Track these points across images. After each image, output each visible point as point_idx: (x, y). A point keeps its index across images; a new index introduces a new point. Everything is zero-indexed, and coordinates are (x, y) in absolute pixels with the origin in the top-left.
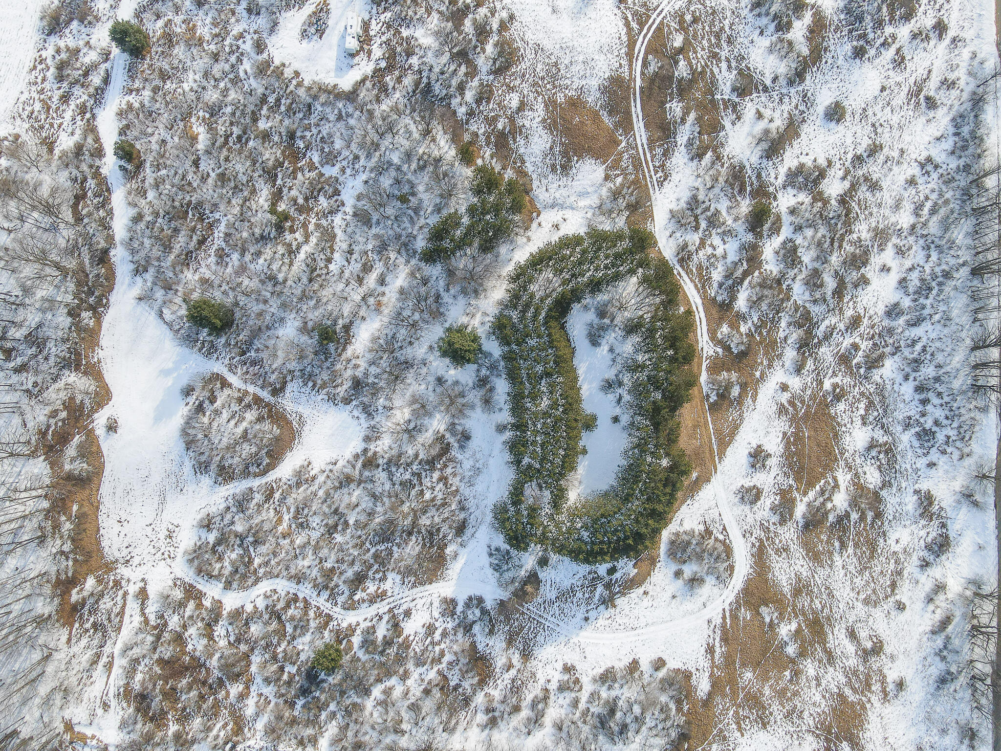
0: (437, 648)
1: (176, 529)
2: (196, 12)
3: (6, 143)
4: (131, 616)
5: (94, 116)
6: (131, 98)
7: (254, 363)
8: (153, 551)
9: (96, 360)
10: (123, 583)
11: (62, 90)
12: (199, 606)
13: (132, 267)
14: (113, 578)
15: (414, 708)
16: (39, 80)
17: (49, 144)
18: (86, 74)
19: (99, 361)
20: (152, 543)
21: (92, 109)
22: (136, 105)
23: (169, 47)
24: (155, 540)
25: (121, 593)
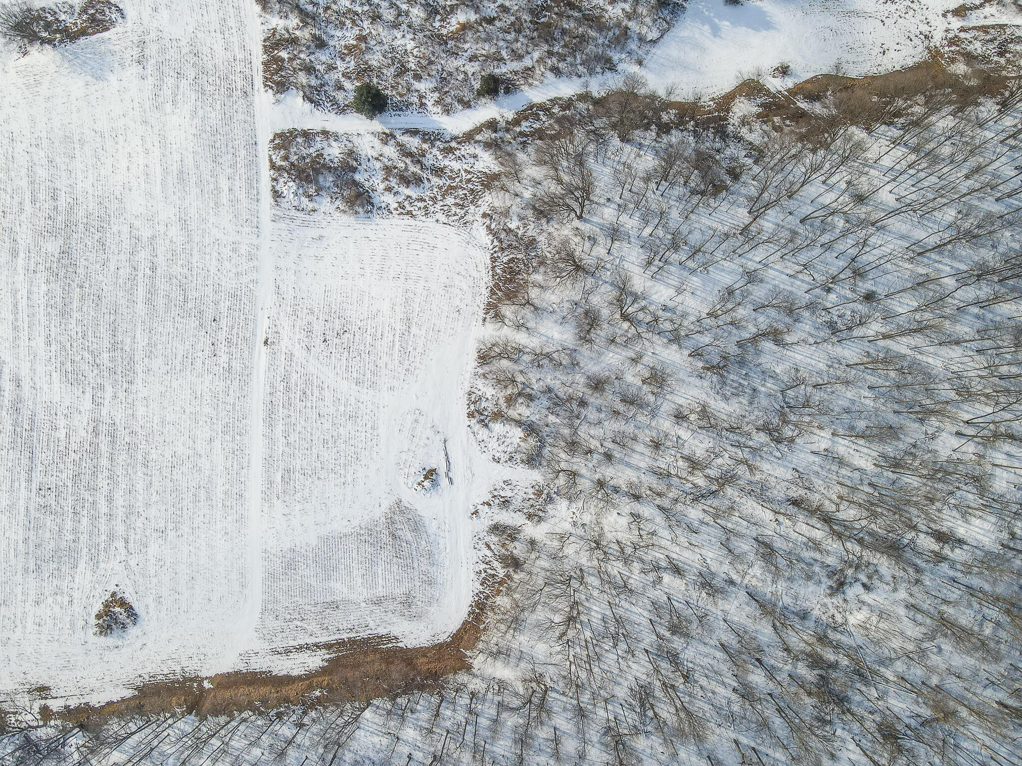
2: (332, 48)
3: (493, 226)
4: (985, 18)
5: (454, 138)
6: (429, 104)
8: (911, 13)
9: (711, 103)
10: (950, 36)
11: (430, 177)
13: (608, 74)
14: (946, 48)
16: (421, 204)
17: (490, 181)
18: (410, 155)
19: (713, 99)
20: (903, 15)
21: (446, 142)
22: (436, 95)
23: (371, 71)
24: (899, 13)
25: (962, 35)
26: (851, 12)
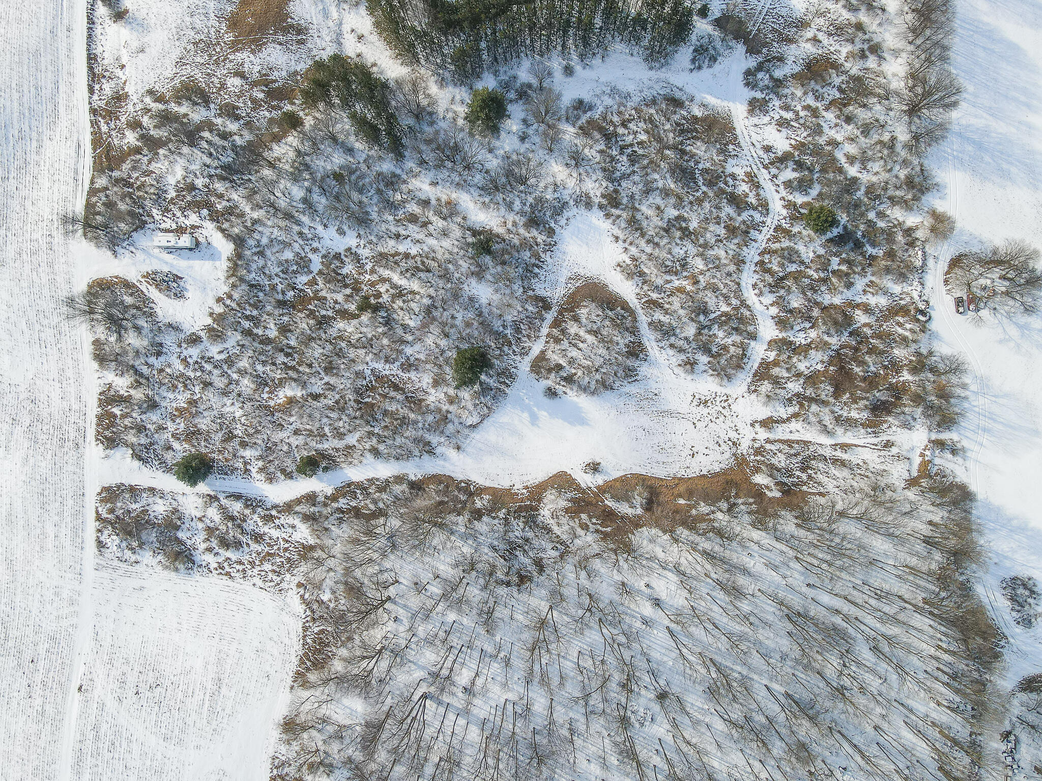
0: (802, 114)
1: (697, 397)
2: (163, 409)
3: (307, 596)
4: (791, 432)
5: (275, 507)
6: (254, 469)
7: (518, 330)
8: (722, 418)
9: (525, 491)
10: (756, 445)
11: (250, 542)
12: (776, 363)
13: (426, 457)
14: (752, 457)
15: (866, 130)
16: (241, 567)
17: (306, 551)
18: (232, 518)
19: (526, 488)
20: (713, 420)
21: (267, 509)
22: (260, 464)
23: (200, 434)
24: (710, 417)
25: (768, 446)
26: (664, 412)
